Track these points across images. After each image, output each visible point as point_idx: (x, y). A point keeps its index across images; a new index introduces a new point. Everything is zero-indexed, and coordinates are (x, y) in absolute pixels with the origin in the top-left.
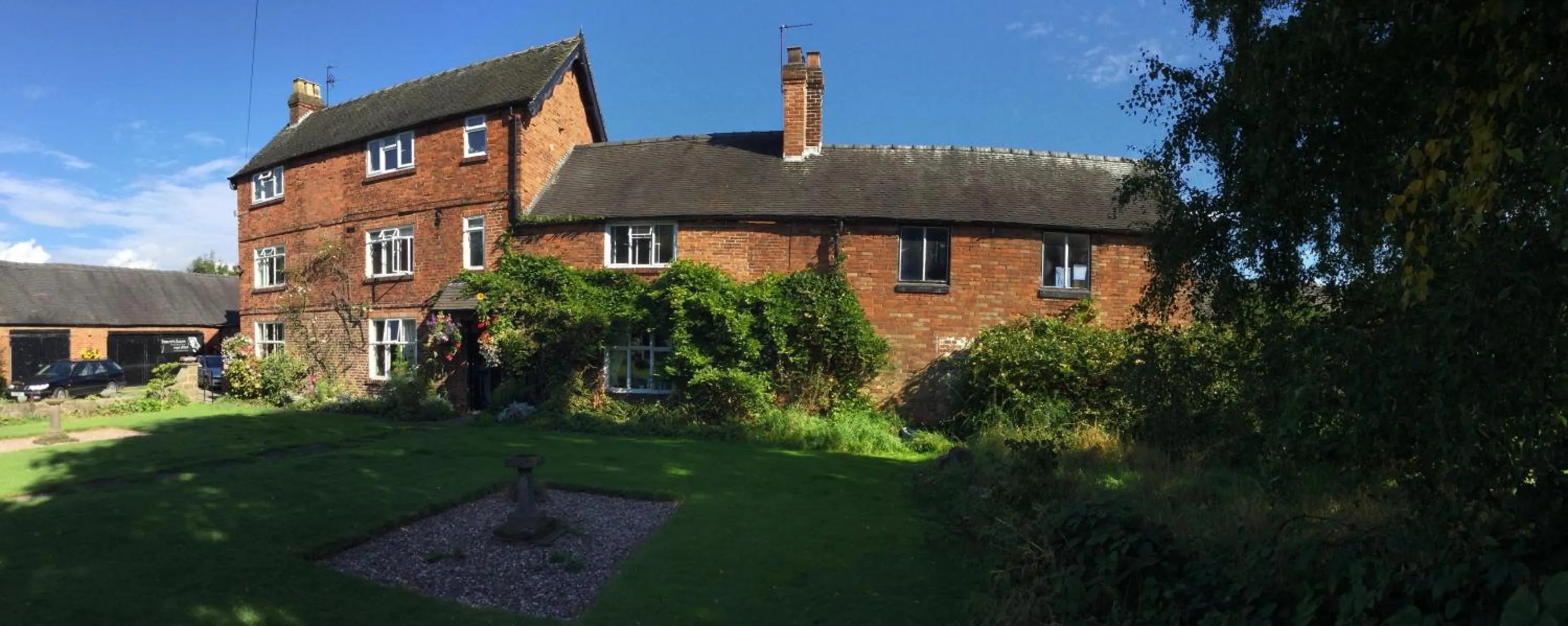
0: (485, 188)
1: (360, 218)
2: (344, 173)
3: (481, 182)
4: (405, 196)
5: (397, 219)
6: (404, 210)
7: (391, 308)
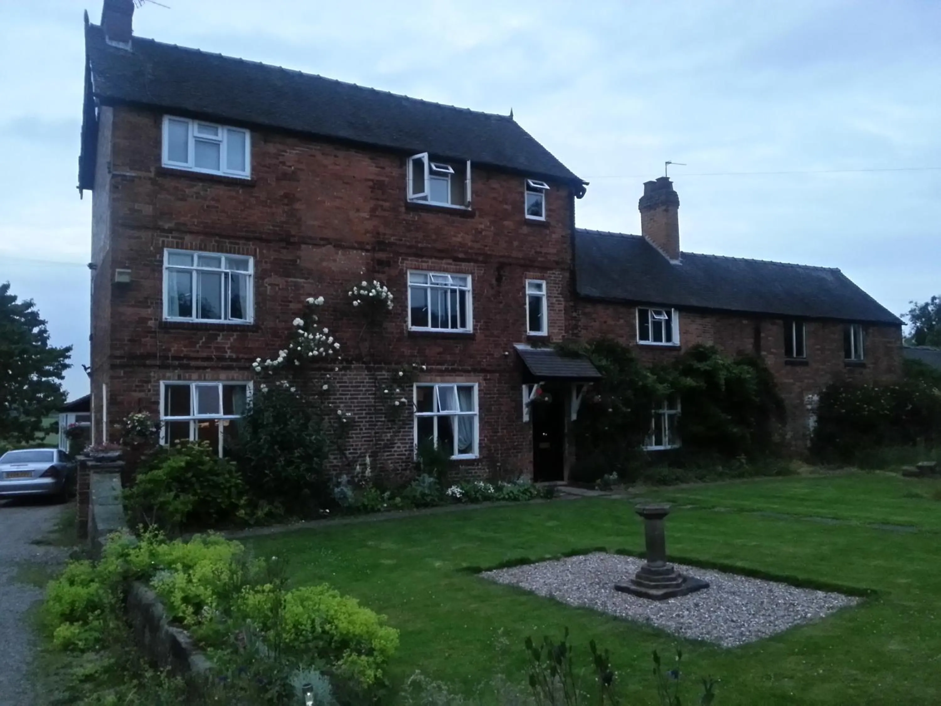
0: (546, 253)
1: (401, 251)
2: (371, 184)
3: (541, 247)
4: (459, 239)
5: (450, 264)
6: (461, 256)
7: (447, 370)
